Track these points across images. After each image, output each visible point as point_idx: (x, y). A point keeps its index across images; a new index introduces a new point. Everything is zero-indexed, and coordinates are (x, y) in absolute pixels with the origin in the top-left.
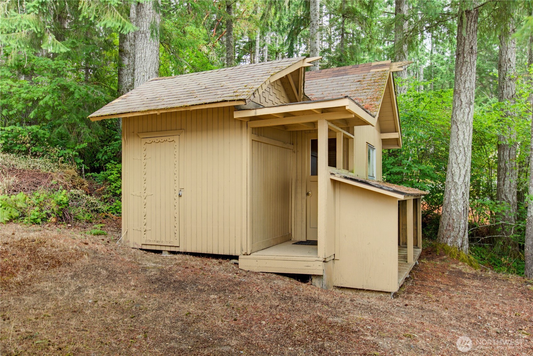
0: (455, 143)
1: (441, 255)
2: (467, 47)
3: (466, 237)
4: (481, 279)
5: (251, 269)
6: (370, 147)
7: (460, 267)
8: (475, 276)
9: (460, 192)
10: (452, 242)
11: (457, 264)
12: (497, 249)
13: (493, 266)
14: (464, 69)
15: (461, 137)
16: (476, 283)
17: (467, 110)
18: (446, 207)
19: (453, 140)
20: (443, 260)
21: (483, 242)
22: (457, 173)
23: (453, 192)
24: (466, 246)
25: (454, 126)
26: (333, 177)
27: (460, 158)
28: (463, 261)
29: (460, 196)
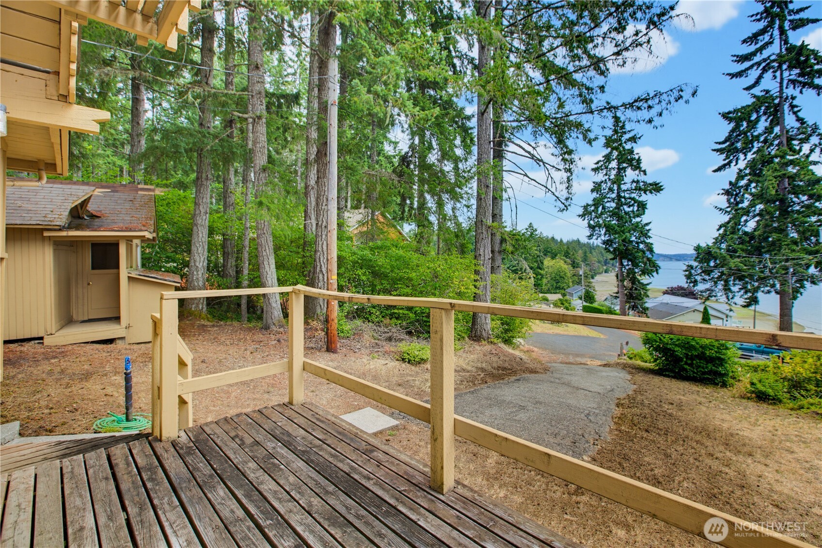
0: (196, 240)
1: (187, 317)
2: (204, 176)
3: (205, 303)
4: (217, 326)
5: (58, 344)
6: (137, 246)
7: (203, 323)
8: (213, 326)
9: (200, 273)
10: (195, 307)
11: (200, 321)
12: (224, 308)
13: (221, 320)
14: (202, 189)
15: (201, 235)
16: (216, 329)
17: (204, 217)
18: (191, 284)
19: (195, 236)
20: (190, 320)
21: (214, 304)
22: (198, 260)
23: (195, 273)
24: (205, 309)
25: (195, 228)
26: (130, 275)
27: (200, 249)
28: (204, 319)
29: (200, 276)
